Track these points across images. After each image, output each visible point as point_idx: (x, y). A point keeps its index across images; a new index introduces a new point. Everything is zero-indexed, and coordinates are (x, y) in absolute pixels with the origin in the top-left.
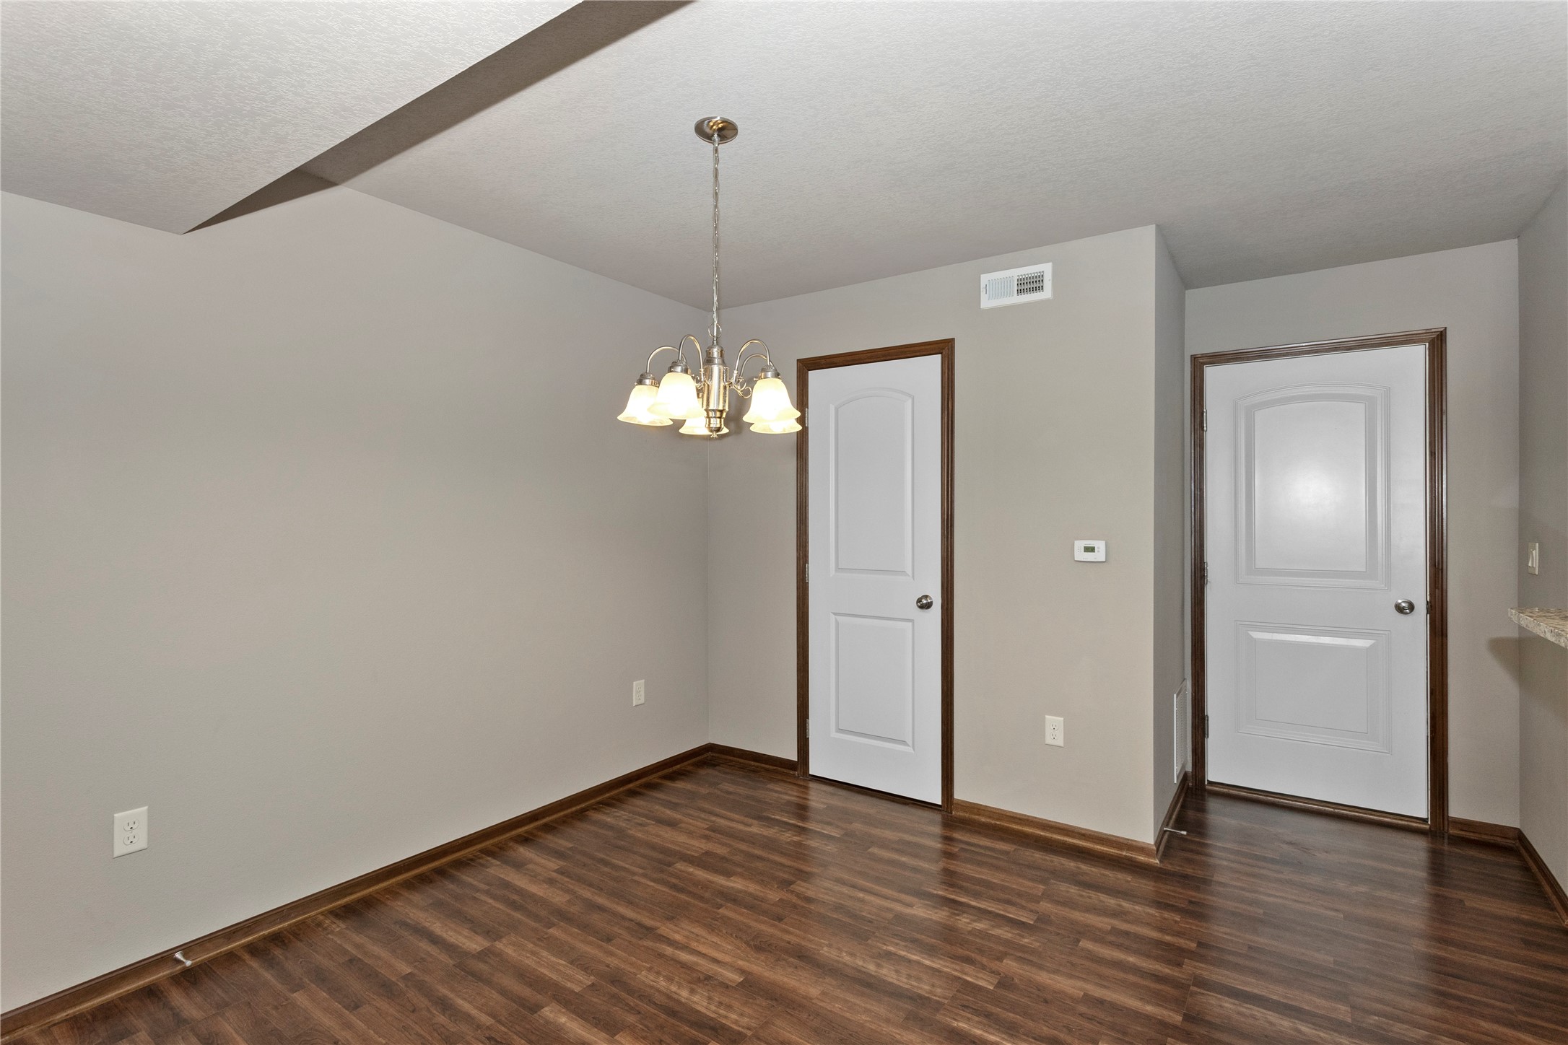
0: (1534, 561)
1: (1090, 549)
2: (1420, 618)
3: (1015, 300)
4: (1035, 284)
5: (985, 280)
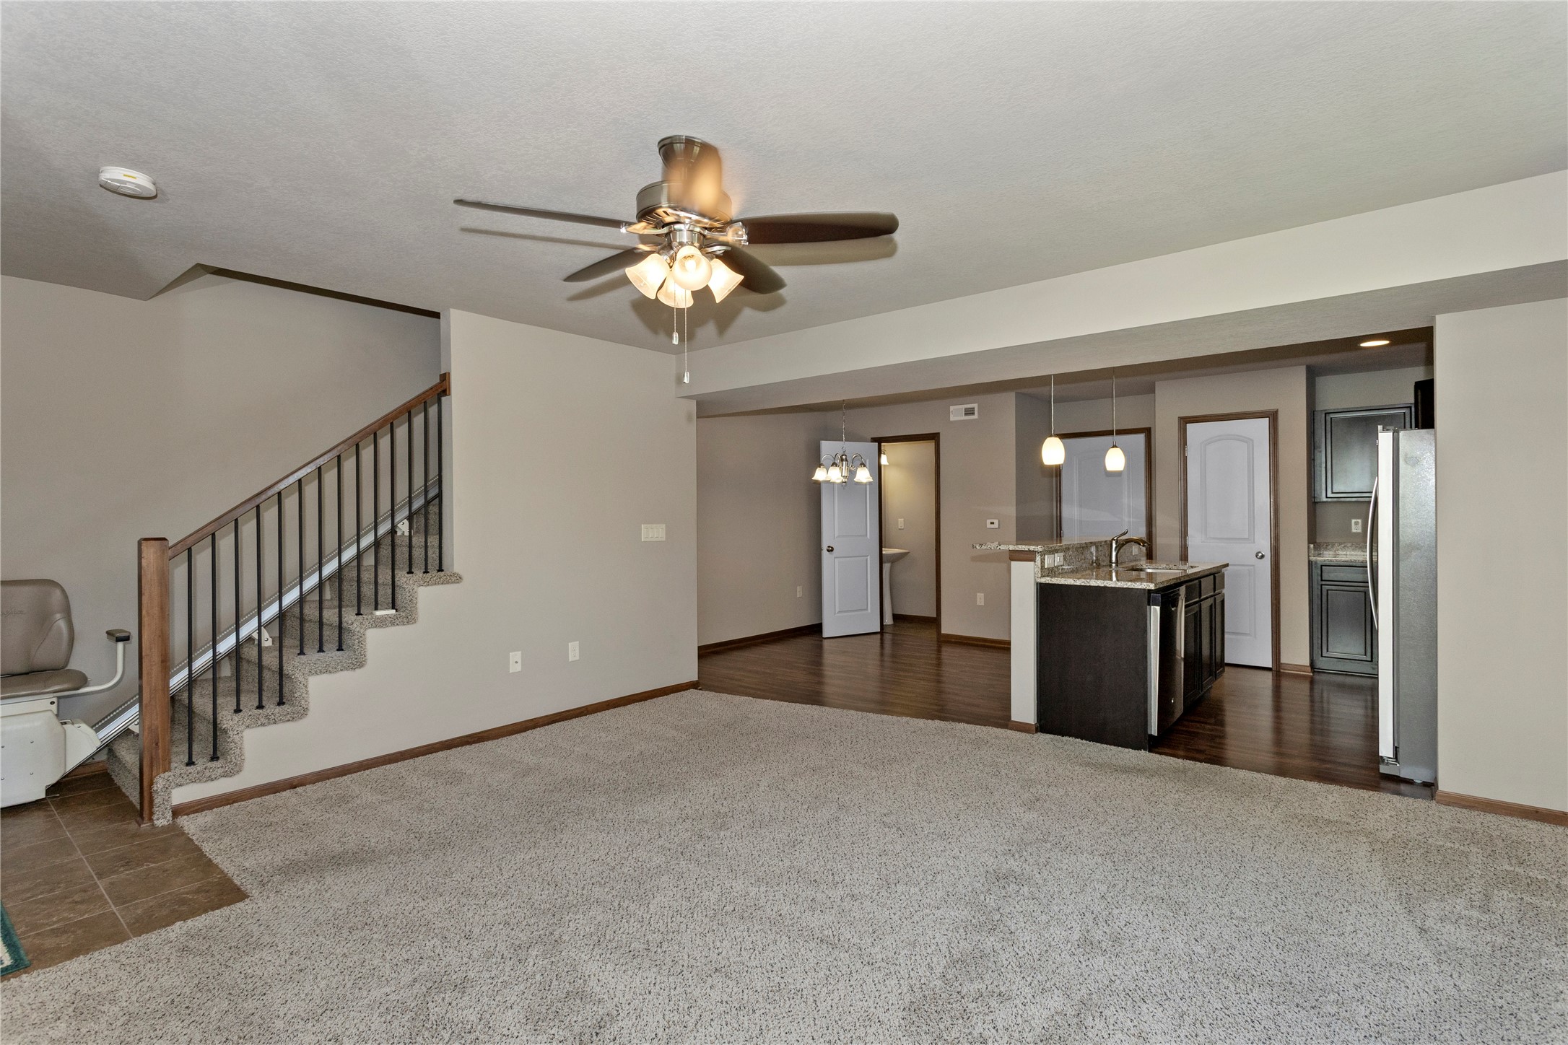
1: (992, 523)
3: (963, 418)
4: (971, 412)
5: (952, 408)
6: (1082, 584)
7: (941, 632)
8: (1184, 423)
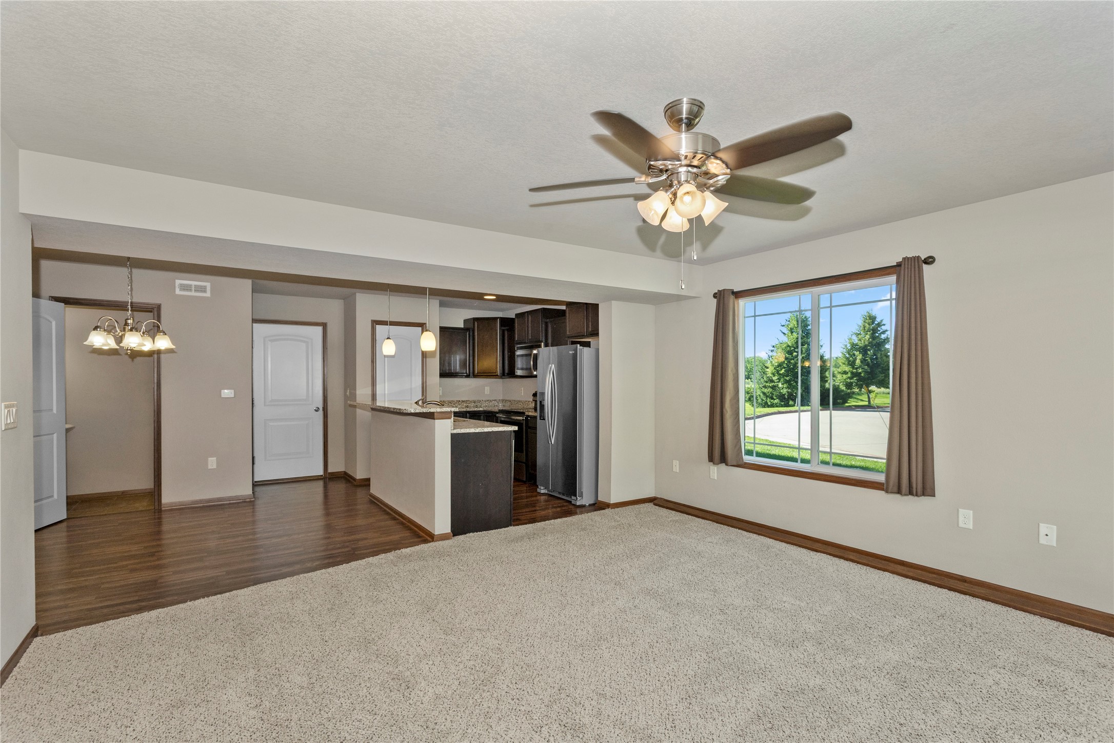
0: (348, 393)
2: (321, 412)
3: (193, 294)
4: (203, 289)
5: (178, 282)
6: (480, 431)
7: (162, 502)
8: (375, 324)
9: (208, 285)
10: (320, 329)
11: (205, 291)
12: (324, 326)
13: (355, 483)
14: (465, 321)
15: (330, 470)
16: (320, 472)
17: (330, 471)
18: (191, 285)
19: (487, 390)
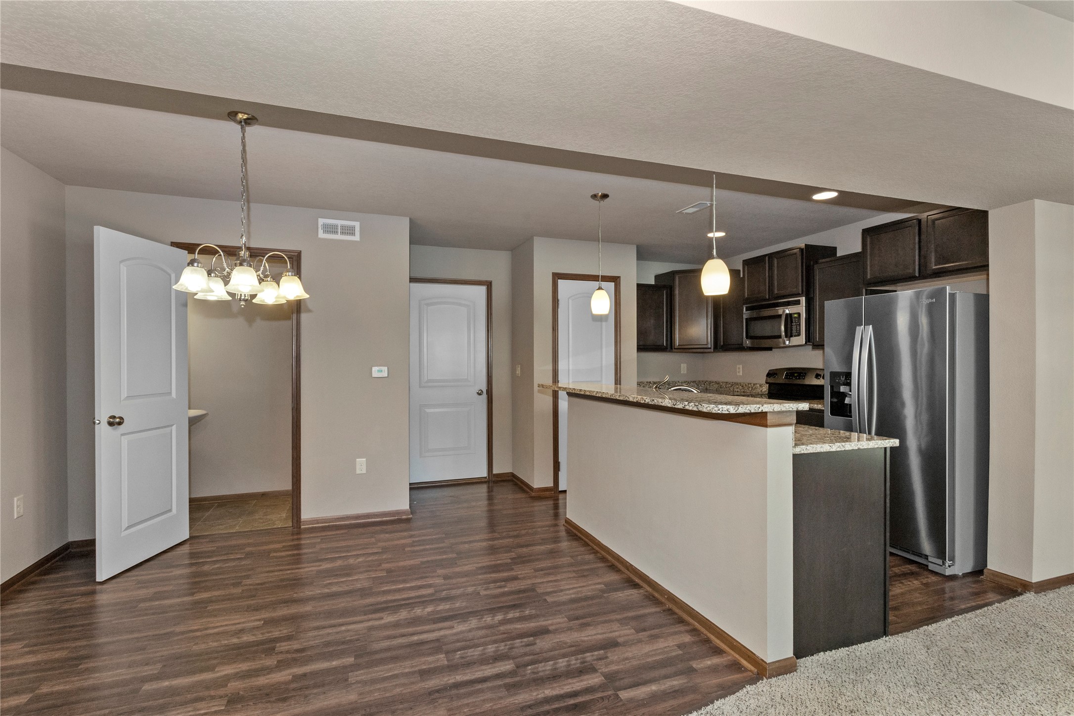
0: (518, 372)
1: (380, 371)
2: (485, 396)
3: (339, 237)
4: (350, 231)
5: (321, 221)
7: (302, 518)
8: (556, 278)
9: (357, 225)
10: (483, 289)
11: (353, 234)
12: (489, 285)
13: (533, 494)
14: (657, 277)
15: (496, 471)
16: (483, 473)
17: (494, 472)
18: (337, 226)
19: (684, 368)
